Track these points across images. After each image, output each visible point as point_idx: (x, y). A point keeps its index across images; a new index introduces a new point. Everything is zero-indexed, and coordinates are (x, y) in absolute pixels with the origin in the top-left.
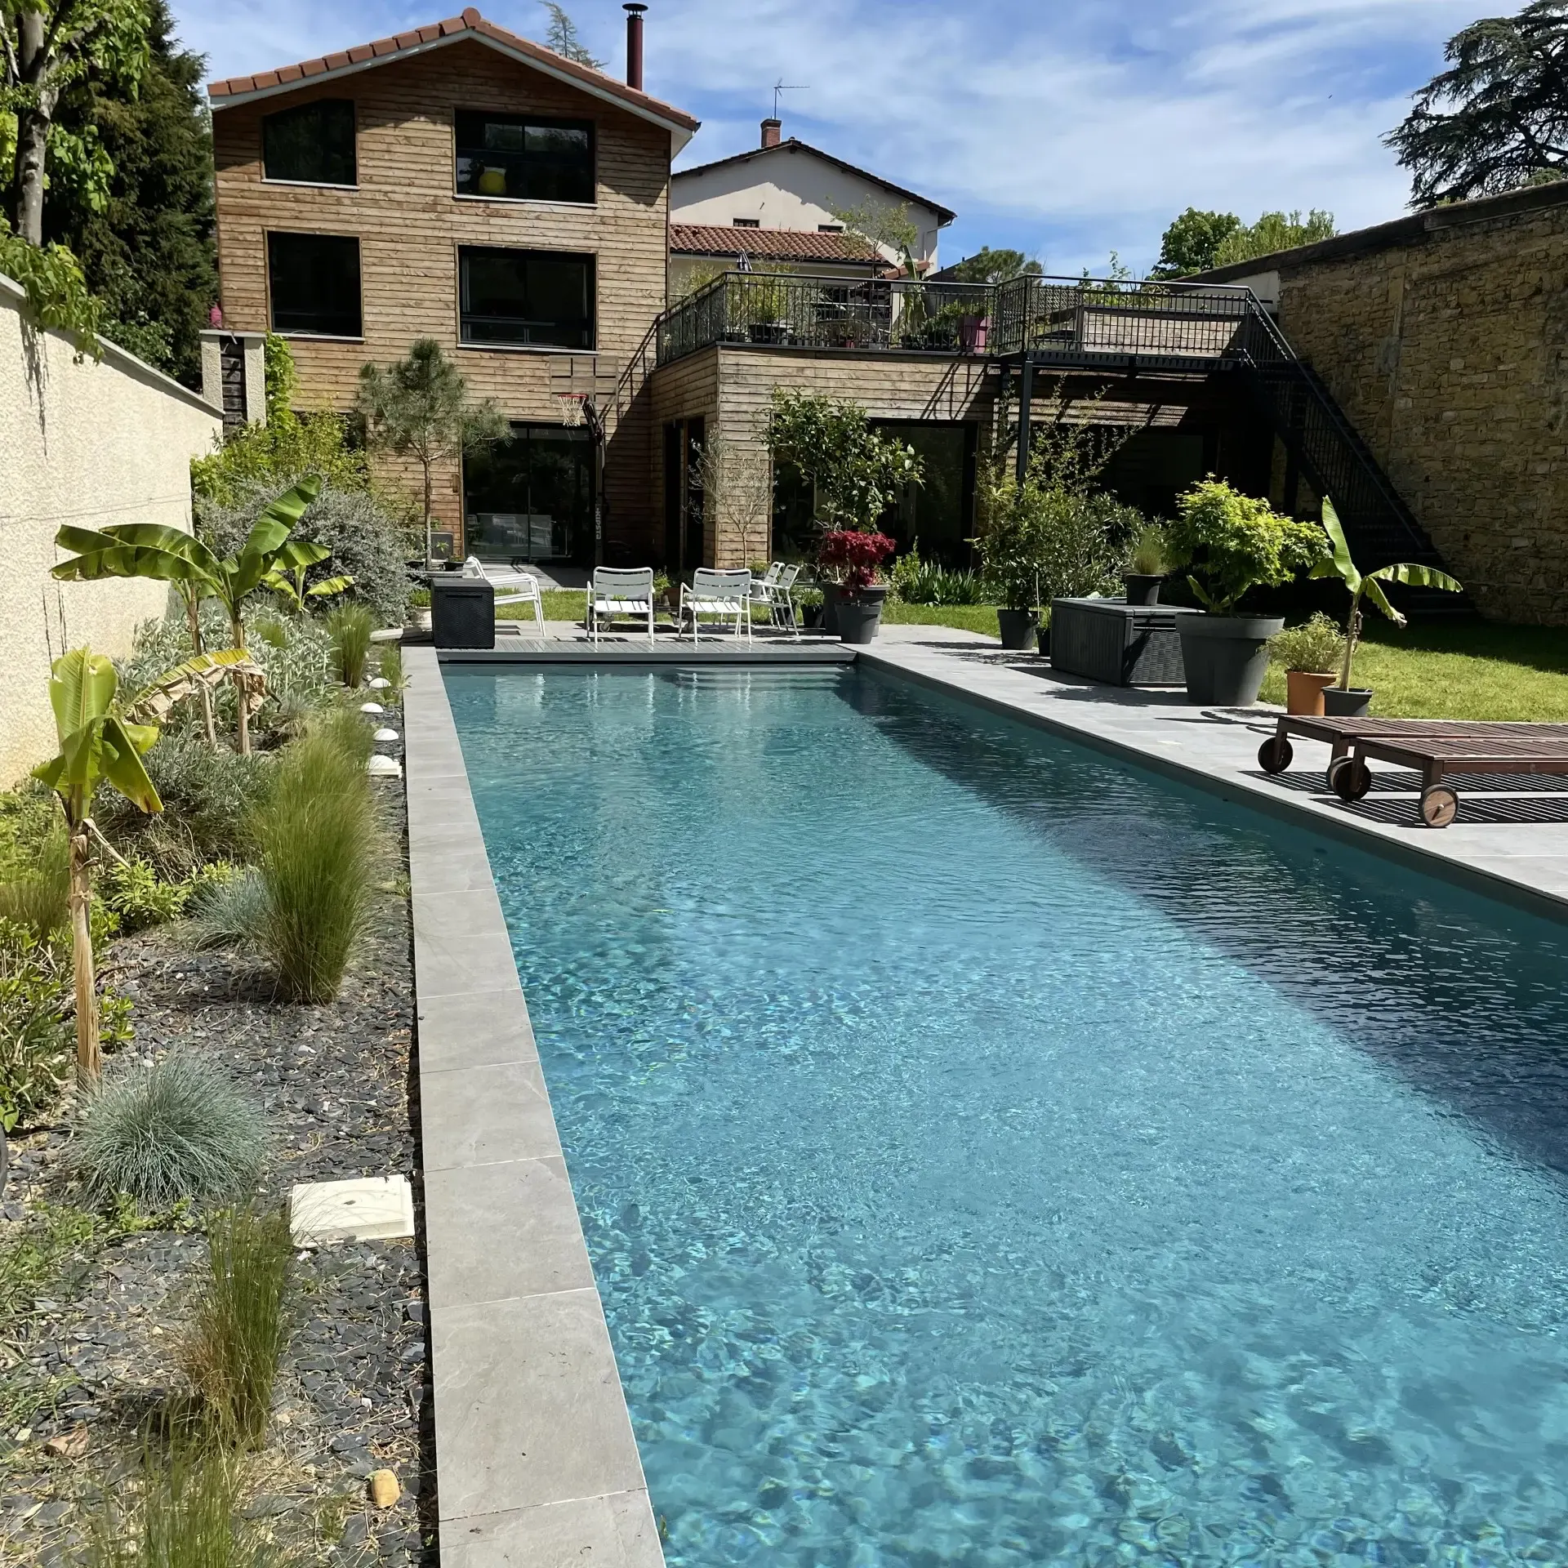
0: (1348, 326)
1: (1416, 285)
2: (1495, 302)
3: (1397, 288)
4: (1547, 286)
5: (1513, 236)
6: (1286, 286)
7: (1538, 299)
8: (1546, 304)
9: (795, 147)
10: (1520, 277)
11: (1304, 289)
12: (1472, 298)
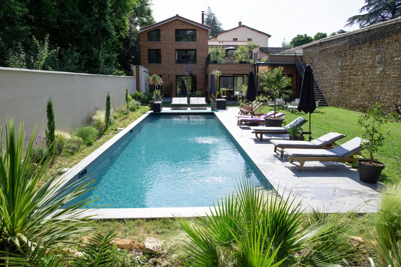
0: (311, 58)
1: (320, 51)
2: (330, 54)
3: (318, 51)
4: (336, 52)
5: (332, 44)
6: (304, 51)
7: (335, 54)
8: (336, 55)
9: (243, 26)
10: (333, 50)
11: (306, 51)
12: (327, 54)
